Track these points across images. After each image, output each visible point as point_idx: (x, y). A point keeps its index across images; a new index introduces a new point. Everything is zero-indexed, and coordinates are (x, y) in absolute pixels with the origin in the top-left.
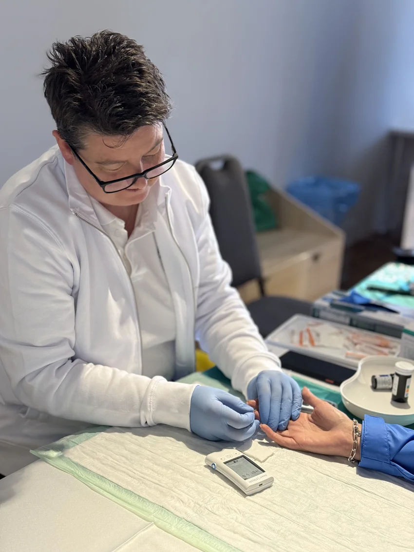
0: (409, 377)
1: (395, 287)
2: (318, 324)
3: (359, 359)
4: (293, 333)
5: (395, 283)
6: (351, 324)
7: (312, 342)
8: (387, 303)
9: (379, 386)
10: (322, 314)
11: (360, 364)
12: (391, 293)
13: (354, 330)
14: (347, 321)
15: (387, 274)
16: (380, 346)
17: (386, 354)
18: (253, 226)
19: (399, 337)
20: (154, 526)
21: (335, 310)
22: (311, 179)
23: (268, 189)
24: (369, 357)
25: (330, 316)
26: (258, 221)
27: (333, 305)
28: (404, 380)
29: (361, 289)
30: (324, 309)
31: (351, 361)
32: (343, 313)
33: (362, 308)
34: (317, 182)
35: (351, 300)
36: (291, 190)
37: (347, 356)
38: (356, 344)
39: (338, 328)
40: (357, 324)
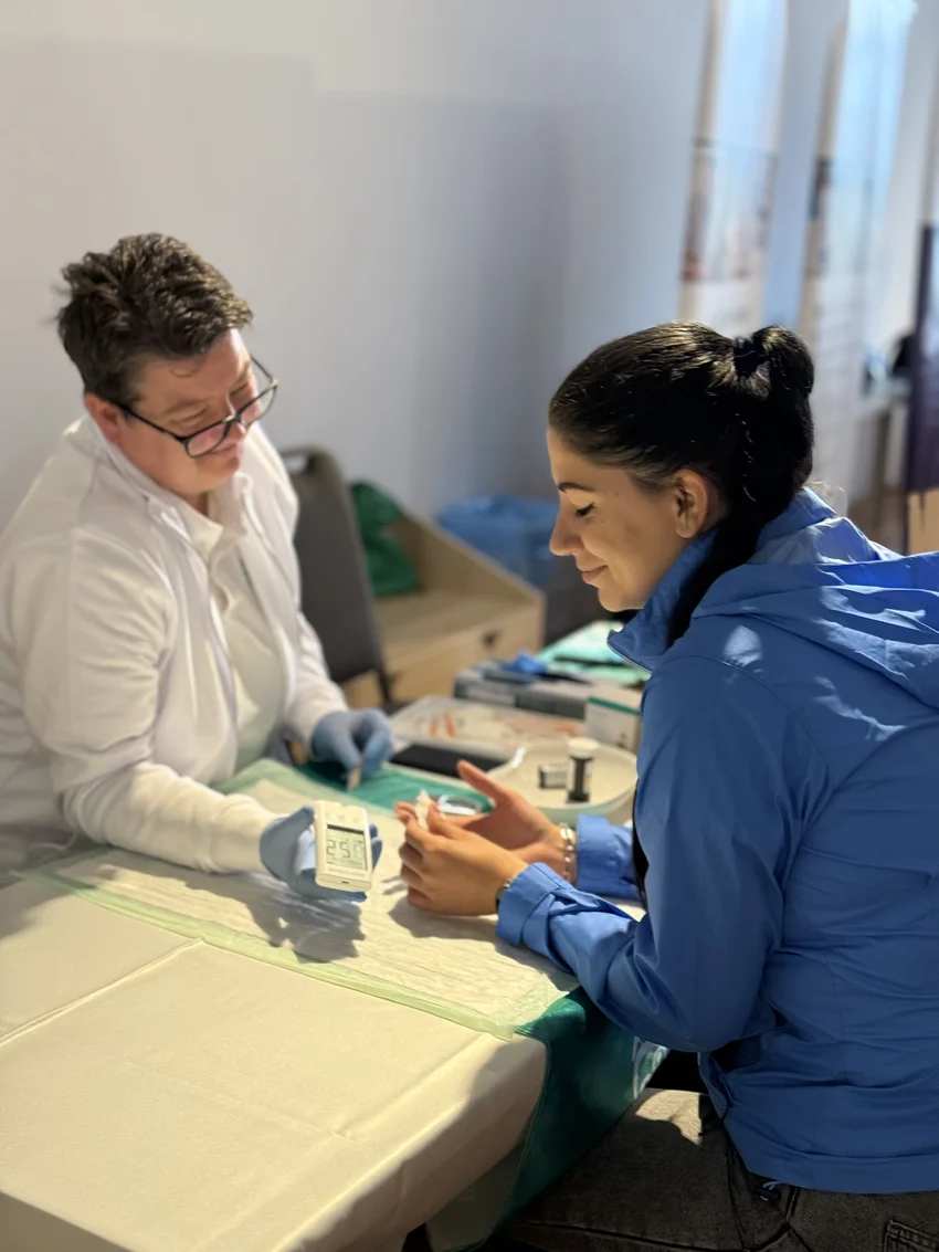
0: (589, 760)
2: (462, 707)
4: (420, 721)
6: (518, 706)
7: (451, 731)
9: (549, 781)
10: (472, 692)
11: (520, 752)
13: (522, 713)
14: (510, 700)
18: (368, 588)
20: (202, 942)
21: (491, 685)
22: (484, 503)
23: (400, 518)
25: (482, 694)
26: (377, 577)
27: (489, 677)
28: (581, 764)
30: (474, 683)
32: (503, 687)
33: (534, 678)
34: (498, 508)
35: (516, 667)
36: (445, 521)
38: (521, 732)
39: (494, 710)
40: (525, 704)
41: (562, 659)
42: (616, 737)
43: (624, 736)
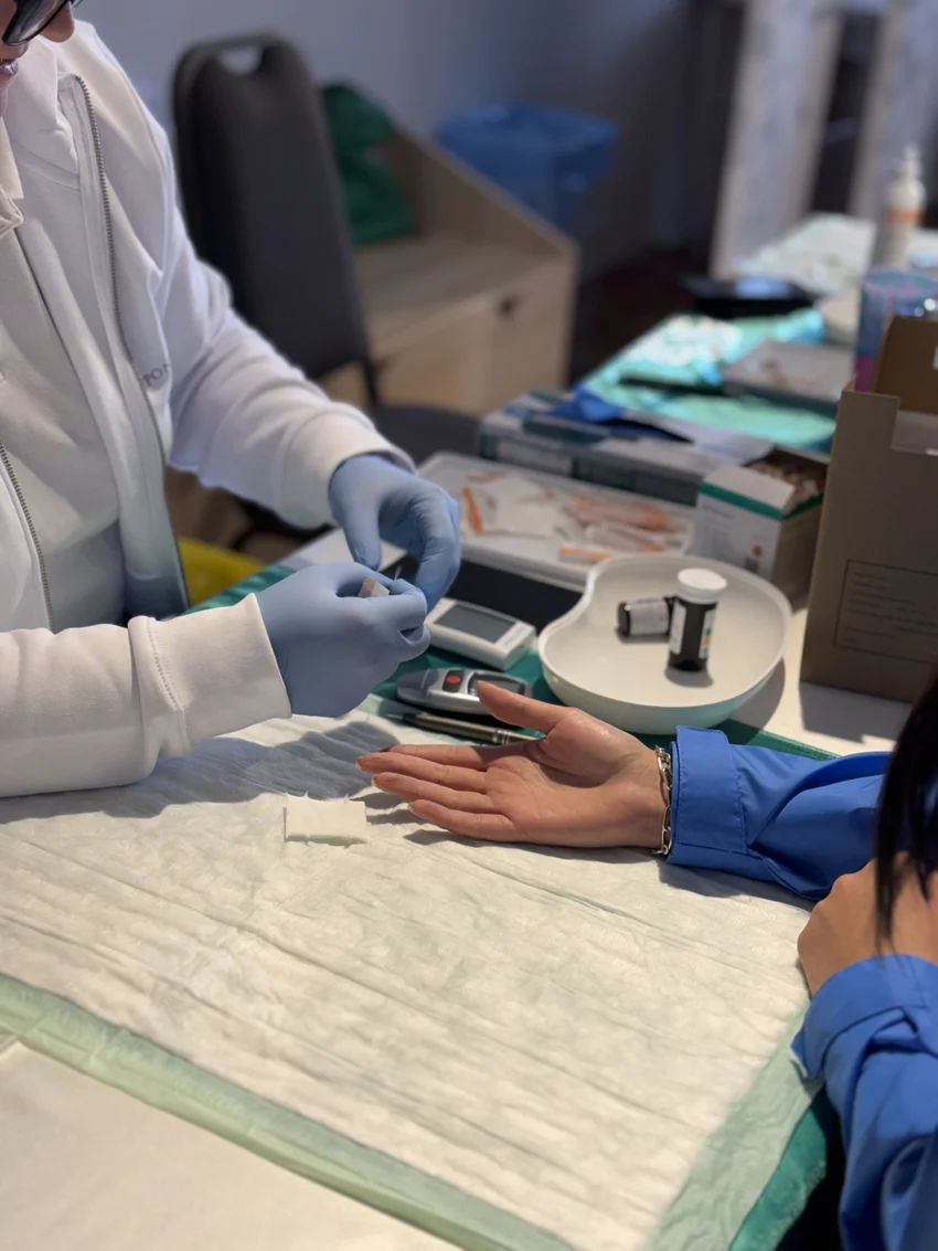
0: (712, 607)
1: (686, 377)
2: (491, 476)
3: (593, 561)
5: (689, 366)
6: (576, 474)
7: (476, 523)
8: (665, 417)
9: (635, 629)
10: (504, 449)
11: (592, 576)
12: (675, 390)
13: (583, 488)
14: (566, 465)
15: (669, 342)
16: (645, 527)
17: (658, 549)
19: (691, 503)
20: (18, 1047)
21: (535, 439)
23: (389, 134)
24: (617, 557)
25: (525, 454)
27: (531, 427)
28: (698, 614)
29: (604, 385)
30: (509, 436)
31: (573, 568)
32: (555, 445)
33: (603, 431)
34: (512, 118)
35: (574, 412)
36: (447, 138)
37: (564, 555)
38: (584, 525)
39: (541, 484)
40: (589, 473)
41: (631, 382)
42: (746, 549)
43: (758, 551)
